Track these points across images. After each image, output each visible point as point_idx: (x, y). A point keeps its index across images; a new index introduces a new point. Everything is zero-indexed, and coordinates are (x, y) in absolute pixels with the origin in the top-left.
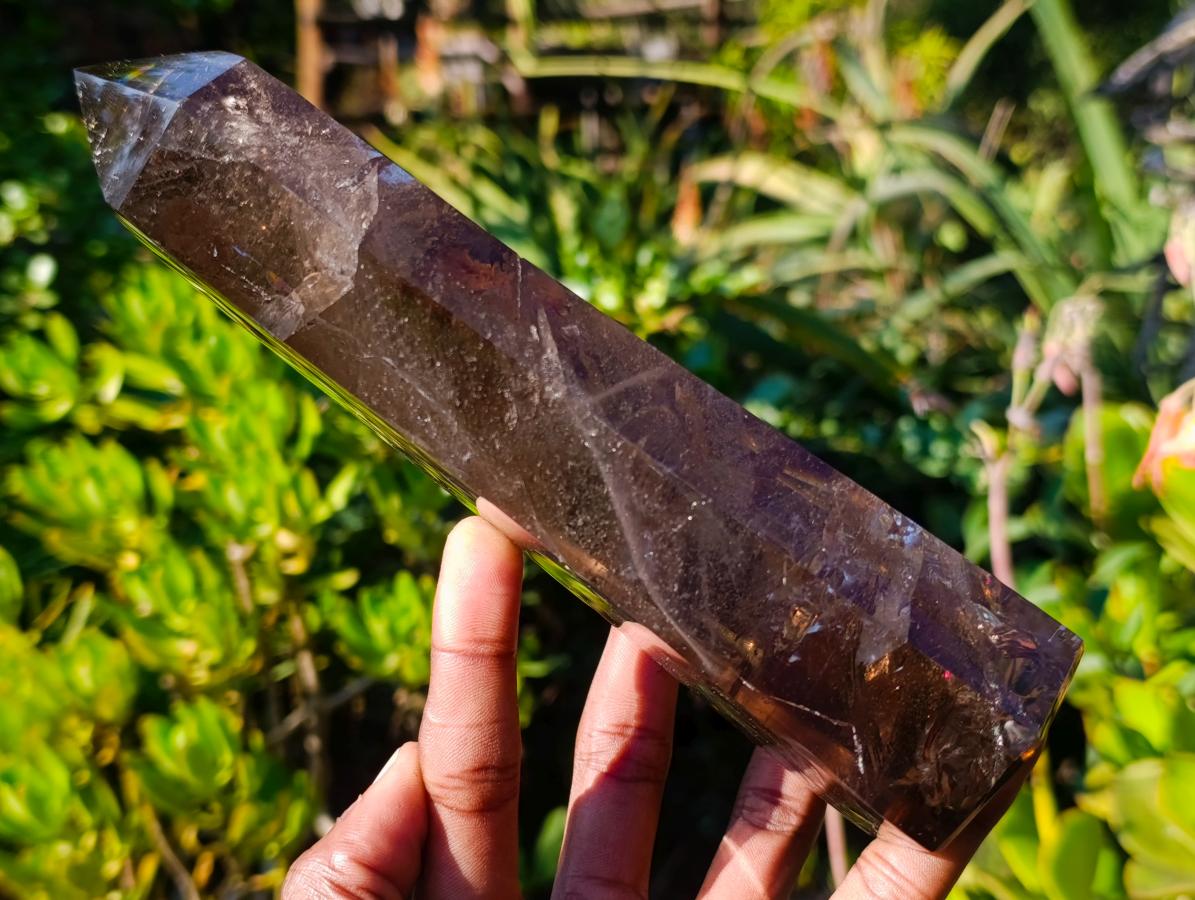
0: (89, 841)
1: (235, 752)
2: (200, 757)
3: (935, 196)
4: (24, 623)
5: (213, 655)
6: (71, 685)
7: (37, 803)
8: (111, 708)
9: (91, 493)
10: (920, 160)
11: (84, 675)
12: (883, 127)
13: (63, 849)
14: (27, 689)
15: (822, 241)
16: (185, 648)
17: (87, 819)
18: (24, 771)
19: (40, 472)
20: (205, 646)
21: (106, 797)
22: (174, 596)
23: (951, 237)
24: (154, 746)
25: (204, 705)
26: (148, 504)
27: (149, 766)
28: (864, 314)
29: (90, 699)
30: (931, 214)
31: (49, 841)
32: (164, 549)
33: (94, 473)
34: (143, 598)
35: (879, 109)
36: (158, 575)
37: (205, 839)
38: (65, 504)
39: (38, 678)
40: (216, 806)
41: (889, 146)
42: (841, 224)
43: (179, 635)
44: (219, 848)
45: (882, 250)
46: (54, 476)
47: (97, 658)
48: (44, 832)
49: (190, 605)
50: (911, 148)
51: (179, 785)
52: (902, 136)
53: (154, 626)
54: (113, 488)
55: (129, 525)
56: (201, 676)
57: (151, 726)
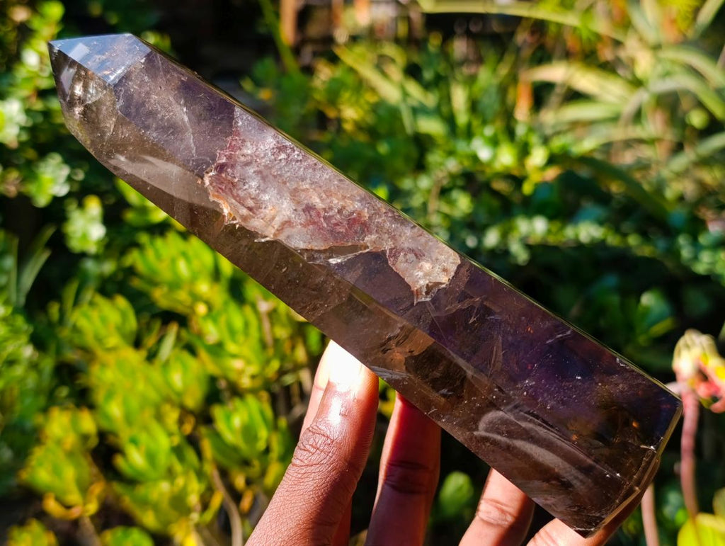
0: (180, 481)
1: (269, 430)
2: (249, 432)
3: (687, 92)
4: (137, 344)
5: (253, 369)
6: (168, 384)
7: (151, 457)
8: (193, 400)
9: (183, 268)
10: (677, 69)
11: (177, 378)
12: (657, 48)
13: (164, 486)
14: (141, 386)
15: (615, 119)
16: (237, 364)
17: (178, 468)
18: (143, 438)
19: (150, 254)
20: (248, 362)
21: (191, 455)
22: (232, 332)
23: (697, 119)
24: (221, 425)
25: (251, 400)
26: (216, 275)
27: (217, 435)
28: (644, 166)
29: (179, 394)
30: (685, 104)
31: (156, 480)
32: (226, 304)
33: (184, 255)
34: (212, 332)
35: (652, 36)
36: (223, 319)
37: (249, 482)
38: (165, 273)
39: (148, 380)
40: (256, 463)
41: (659, 60)
42: (628, 109)
43: (234, 356)
44: (257, 489)
45: (654, 126)
46: (158, 257)
47: (185, 368)
48: (153, 474)
49: (241, 338)
50: (673, 62)
51: (235, 449)
52: (669, 54)
53: (217, 349)
54: (196, 264)
55: (204, 287)
56: (246, 382)
57: (218, 412)
